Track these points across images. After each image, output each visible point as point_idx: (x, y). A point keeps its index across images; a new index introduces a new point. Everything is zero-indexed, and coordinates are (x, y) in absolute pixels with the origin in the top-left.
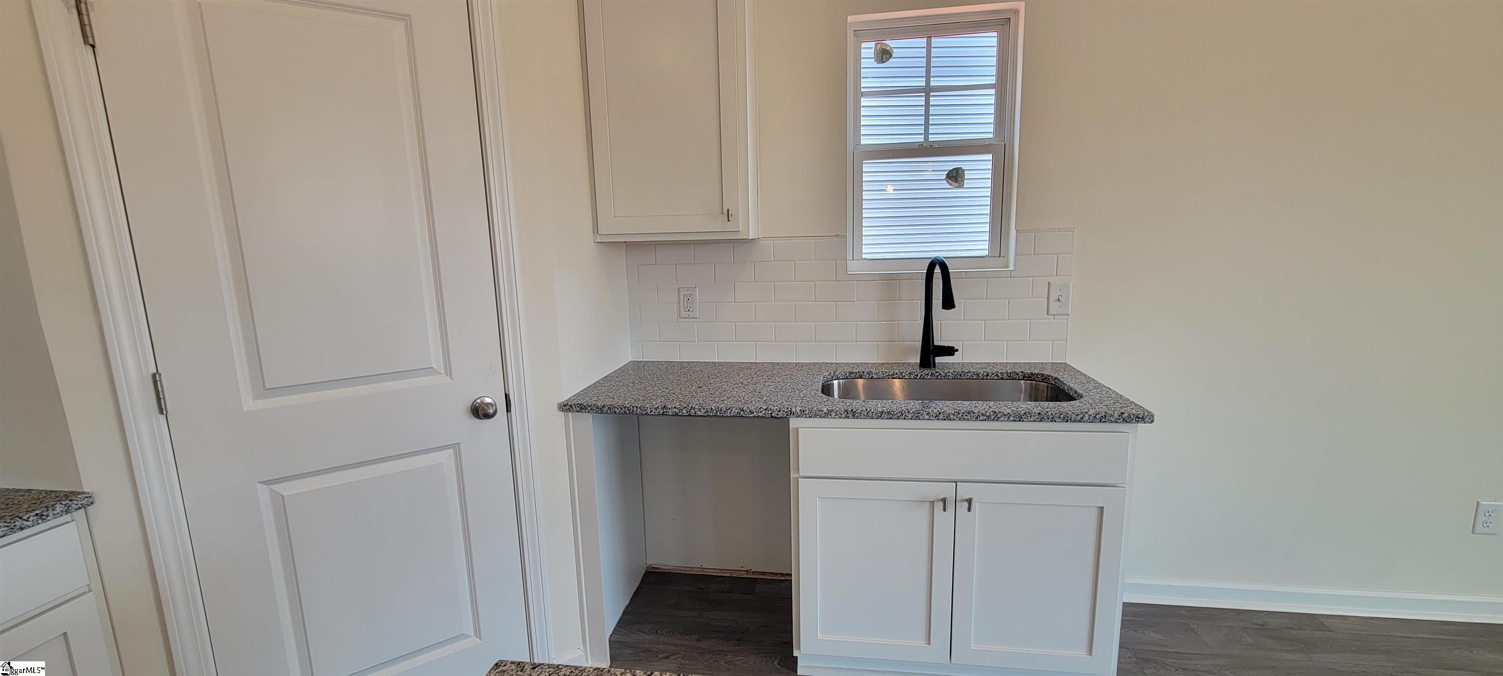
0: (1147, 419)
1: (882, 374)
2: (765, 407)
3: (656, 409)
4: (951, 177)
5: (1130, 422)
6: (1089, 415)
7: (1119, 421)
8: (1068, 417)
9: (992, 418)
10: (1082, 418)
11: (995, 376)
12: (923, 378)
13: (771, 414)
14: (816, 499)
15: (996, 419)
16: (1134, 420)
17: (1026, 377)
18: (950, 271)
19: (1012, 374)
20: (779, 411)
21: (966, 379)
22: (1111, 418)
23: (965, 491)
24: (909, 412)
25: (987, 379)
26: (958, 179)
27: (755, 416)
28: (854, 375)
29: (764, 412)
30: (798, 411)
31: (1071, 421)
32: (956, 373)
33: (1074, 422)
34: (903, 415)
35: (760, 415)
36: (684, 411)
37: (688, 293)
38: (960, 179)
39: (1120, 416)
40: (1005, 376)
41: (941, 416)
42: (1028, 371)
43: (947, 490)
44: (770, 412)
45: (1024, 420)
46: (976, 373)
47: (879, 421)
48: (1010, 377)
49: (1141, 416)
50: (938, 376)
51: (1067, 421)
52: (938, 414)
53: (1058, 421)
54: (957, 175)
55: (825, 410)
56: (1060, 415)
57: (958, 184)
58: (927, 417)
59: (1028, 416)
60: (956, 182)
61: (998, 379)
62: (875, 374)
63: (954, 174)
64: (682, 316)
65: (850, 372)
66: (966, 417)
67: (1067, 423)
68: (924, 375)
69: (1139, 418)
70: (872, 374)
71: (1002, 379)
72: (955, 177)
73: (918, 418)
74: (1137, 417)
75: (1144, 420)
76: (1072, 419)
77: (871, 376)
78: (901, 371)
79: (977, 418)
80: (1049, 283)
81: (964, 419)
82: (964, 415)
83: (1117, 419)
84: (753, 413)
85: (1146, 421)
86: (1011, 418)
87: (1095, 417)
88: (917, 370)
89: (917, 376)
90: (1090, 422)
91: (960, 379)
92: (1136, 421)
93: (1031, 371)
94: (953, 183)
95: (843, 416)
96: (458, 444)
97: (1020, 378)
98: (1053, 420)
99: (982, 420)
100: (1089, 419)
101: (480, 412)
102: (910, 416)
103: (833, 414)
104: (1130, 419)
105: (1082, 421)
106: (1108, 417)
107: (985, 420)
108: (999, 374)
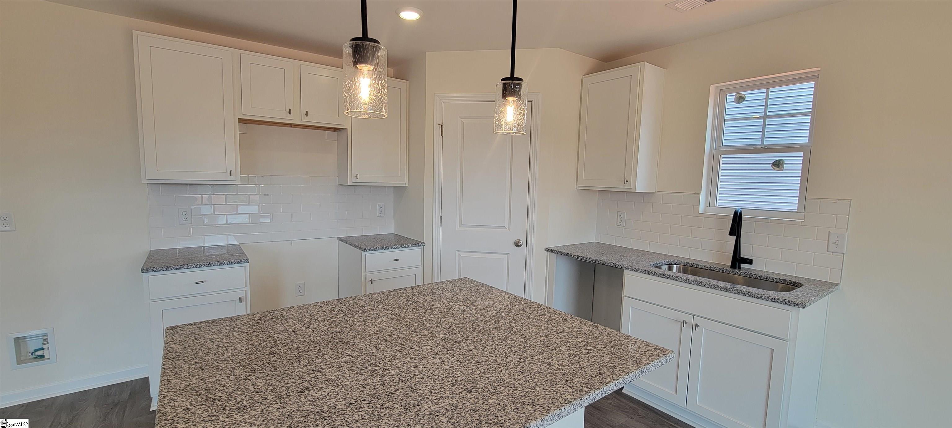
0: (800, 305)
1: (703, 266)
2: (613, 263)
3: (575, 256)
4: (775, 165)
5: (789, 305)
6: (765, 296)
7: (783, 303)
8: (753, 295)
9: (712, 287)
10: (761, 297)
11: (772, 279)
12: (727, 273)
13: (616, 266)
14: (630, 308)
15: (714, 288)
16: (792, 305)
17: (792, 284)
18: (743, 216)
19: (783, 280)
20: (619, 265)
21: (753, 278)
22: (778, 301)
23: (697, 320)
24: (673, 276)
25: (766, 280)
26: (779, 166)
27: (609, 266)
28: (688, 264)
29: (613, 264)
30: (626, 267)
31: (755, 297)
32: (747, 274)
33: (756, 298)
34: (670, 277)
35: (612, 265)
36: (584, 259)
37: (621, 214)
38: (781, 166)
39: (783, 300)
40: (778, 281)
41: (687, 281)
42: (793, 280)
43: (689, 319)
44: (615, 265)
45: (729, 291)
46: (759, 276)
47: (659, 278)
48: (782, 282)
49: (796, 303)
50: (736, 273)
51: (752, 297)
52: (686, 280)
53: (747, 296)
54: (779, 164)
55: (637, 268)
56: (749, 293)
57: (779, 169)
58: (681, 280)
59: (731, 290)
60: (778, 168)
61: (774, 282)
62: (700, 266)
63: (777, 163)
64: (618, 225)
65: (686, 262)
66: (699, 284)
67: (752, 298)
68: (727, 271)
69: (795, 304)
70: (698, 265)
71: (776, 282)
72: (778, 164)
73: (676, 280)
74: (794, 303)
75: (798, 306)
76: (755, 296)
77: (698, 266)
78: (715, 267)
79: (705, 286)
80: (829, 232)
81: (698, 285)
82: (698, 283)
83: (782, 301)
84: (609, 264)
85: (799, 306)
86: (722, 289)
87: (768, 298)
88: (729, 269)
89: (724, 271)
90: (765, 300)
91: (749, 277)
92: (793, 305)
93: (796, 281)
94: (776, 168)
95: (644, 272)
96: (509, 253)
97: (789, 283)
98: (744, 295)
99: (707, 287)
100: (765, 298)
101: (517, 245)
102: (673, 278)
103: (640, 271)
104: (790, 303)
105: (761, 298)
106: (776, 300)
107: (709, 287)
108: (774, 279)
